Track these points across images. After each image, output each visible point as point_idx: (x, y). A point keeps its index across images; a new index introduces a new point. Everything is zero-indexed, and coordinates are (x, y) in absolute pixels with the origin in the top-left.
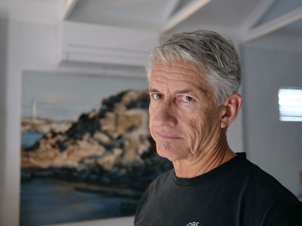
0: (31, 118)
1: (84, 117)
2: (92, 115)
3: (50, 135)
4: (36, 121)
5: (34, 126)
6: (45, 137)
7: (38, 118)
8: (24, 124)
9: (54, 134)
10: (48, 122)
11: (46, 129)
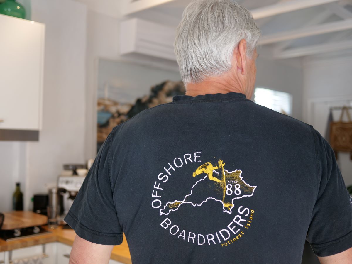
0: (103, 99)
1: (139, 101)
2: (144, 100)
3: (116, 115)
4: (107, 103)
5: (106, 106)
6: (113, 117)
7: (109, 100)
8: (99, 104)
9: (119, 114)
10: (116, 104)
11: (113, 109)
